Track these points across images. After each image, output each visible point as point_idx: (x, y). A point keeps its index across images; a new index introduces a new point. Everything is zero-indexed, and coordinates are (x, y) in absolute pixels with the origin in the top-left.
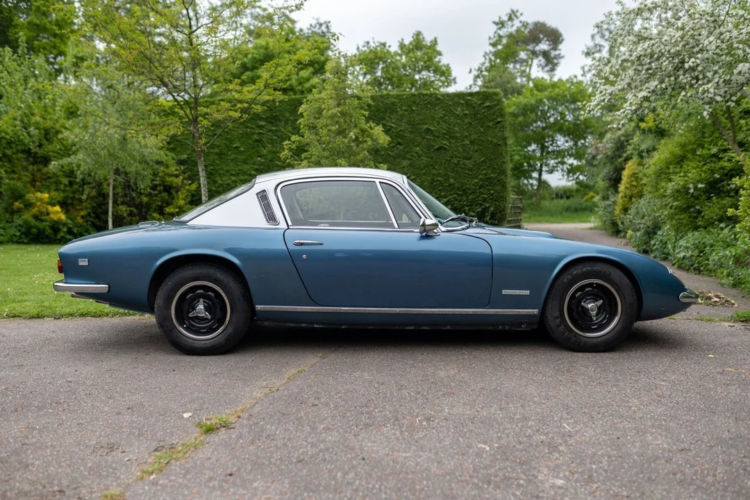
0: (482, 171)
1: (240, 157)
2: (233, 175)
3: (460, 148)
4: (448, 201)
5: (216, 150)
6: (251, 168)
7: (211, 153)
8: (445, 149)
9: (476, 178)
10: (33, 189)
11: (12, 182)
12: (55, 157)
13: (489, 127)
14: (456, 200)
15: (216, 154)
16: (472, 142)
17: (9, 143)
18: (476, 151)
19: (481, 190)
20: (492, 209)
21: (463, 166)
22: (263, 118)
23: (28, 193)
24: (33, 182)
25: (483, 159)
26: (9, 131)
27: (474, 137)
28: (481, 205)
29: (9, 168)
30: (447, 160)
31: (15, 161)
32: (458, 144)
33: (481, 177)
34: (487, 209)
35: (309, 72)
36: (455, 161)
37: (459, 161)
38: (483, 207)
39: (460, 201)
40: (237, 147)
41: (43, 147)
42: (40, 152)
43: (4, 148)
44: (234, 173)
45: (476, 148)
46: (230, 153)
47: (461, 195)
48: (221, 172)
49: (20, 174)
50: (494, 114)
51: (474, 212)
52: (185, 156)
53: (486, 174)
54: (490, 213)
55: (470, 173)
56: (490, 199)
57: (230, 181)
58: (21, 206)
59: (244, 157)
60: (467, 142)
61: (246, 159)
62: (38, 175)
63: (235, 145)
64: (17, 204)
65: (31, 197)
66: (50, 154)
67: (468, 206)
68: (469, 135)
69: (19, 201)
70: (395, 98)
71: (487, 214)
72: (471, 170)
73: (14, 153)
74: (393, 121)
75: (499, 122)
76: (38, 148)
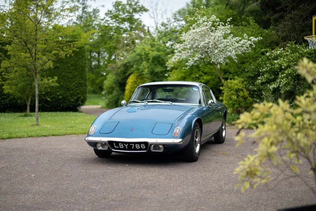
0: (77, 79)
3: (66, 68)
4: (60, 94)
8: (58, 68)
9: (74, 82)
13: (79, 58)
14: (64, 93)
16: (72, 65)
18: (74, 69)
19: (77, 89)
20: (82, 98)
21: (67, 77)
25: (77, 73)
27: (73, 62)
28: (76, 96)
30: (59, 74)
32: (65, 66)
33: (76, 82)
34: (79, 98)
36: (64, 74)
37: (65, 74)
38: (78, 96)
39: (66, 94)
45: (74, 68)
47: (66, 91)
50: (82, 52)
51: (73, 99)
53: (79, 81)
54: (81, 99)
55: (71, 80)
56: (81, 93)
60: (69, 65)
67: (70, 96)
68: (70, 61)
71: (79, 100)
72: (71, 78)
75: (84, 56)
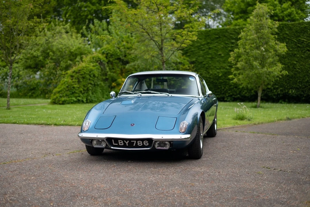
1: (221, 59)
2: (218, 69)
5: (210, 56)
6: (227, 65)
7: (207, 57)
10: (121, 77)
11: (112, 74)
12: (131, 61)
15: (210, 58)
17: (112, 55)
22: (234, 39)
23: (119, 78)
24: (121, 73)
26: (112, 49)
29: (112, 67)
31: (114, 64)
35: (288, 4)
40: (220, 55)
41: (126, 56)
42: (125, 59)
43: (110, 58)
44: (218, 68)
46: (216, 57)
48: (212, 67)
49: (116, 70)
52: (194, 59)
57: (216, 72)
58: (115, 85)
59: (223, 59)
61: (225, 60)
62: (124, 70)
63: (219, 53)
64: (114, 84)
65: (119, 80)
66: (129, 60)
69: (115, 82)
70: (307, 24)
73: (113, 60)
74: (305, 37)
76: (124, 57)
